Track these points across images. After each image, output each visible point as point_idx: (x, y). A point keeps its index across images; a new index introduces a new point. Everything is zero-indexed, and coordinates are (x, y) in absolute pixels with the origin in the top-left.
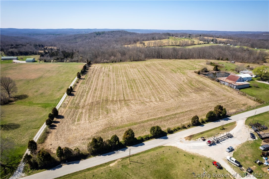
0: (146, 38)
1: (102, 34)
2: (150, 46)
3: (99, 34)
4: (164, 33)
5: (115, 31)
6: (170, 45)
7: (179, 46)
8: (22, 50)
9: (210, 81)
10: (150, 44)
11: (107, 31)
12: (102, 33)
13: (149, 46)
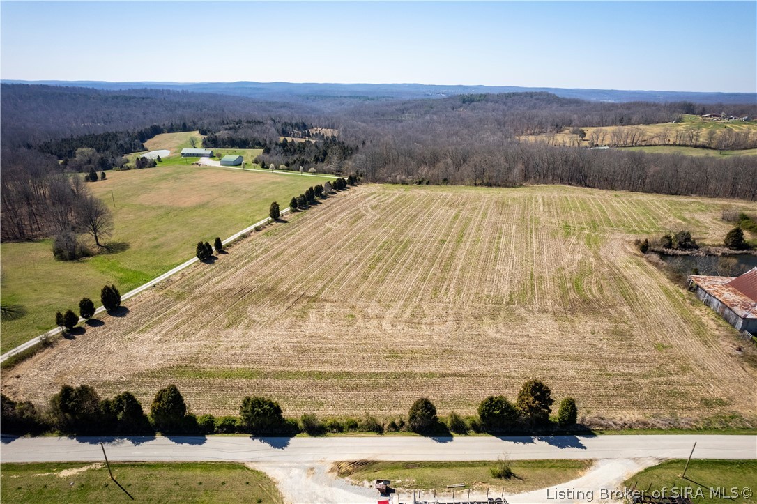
0: (596, 118)
1: (479, 101)
2: (599, 143)
3: (468, 99)
4: (671, 104)
5: (520, 95)
6: (671, 142)
7: (704, 147)
8: (241, 135)
9: (664, 280)
10: (600, 138)
11: (496, 92)
12: (478, 98)
13: (595, 144)
